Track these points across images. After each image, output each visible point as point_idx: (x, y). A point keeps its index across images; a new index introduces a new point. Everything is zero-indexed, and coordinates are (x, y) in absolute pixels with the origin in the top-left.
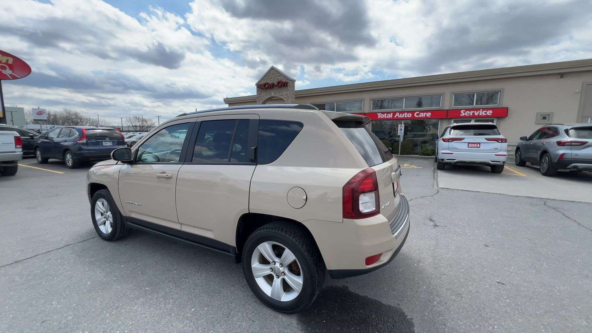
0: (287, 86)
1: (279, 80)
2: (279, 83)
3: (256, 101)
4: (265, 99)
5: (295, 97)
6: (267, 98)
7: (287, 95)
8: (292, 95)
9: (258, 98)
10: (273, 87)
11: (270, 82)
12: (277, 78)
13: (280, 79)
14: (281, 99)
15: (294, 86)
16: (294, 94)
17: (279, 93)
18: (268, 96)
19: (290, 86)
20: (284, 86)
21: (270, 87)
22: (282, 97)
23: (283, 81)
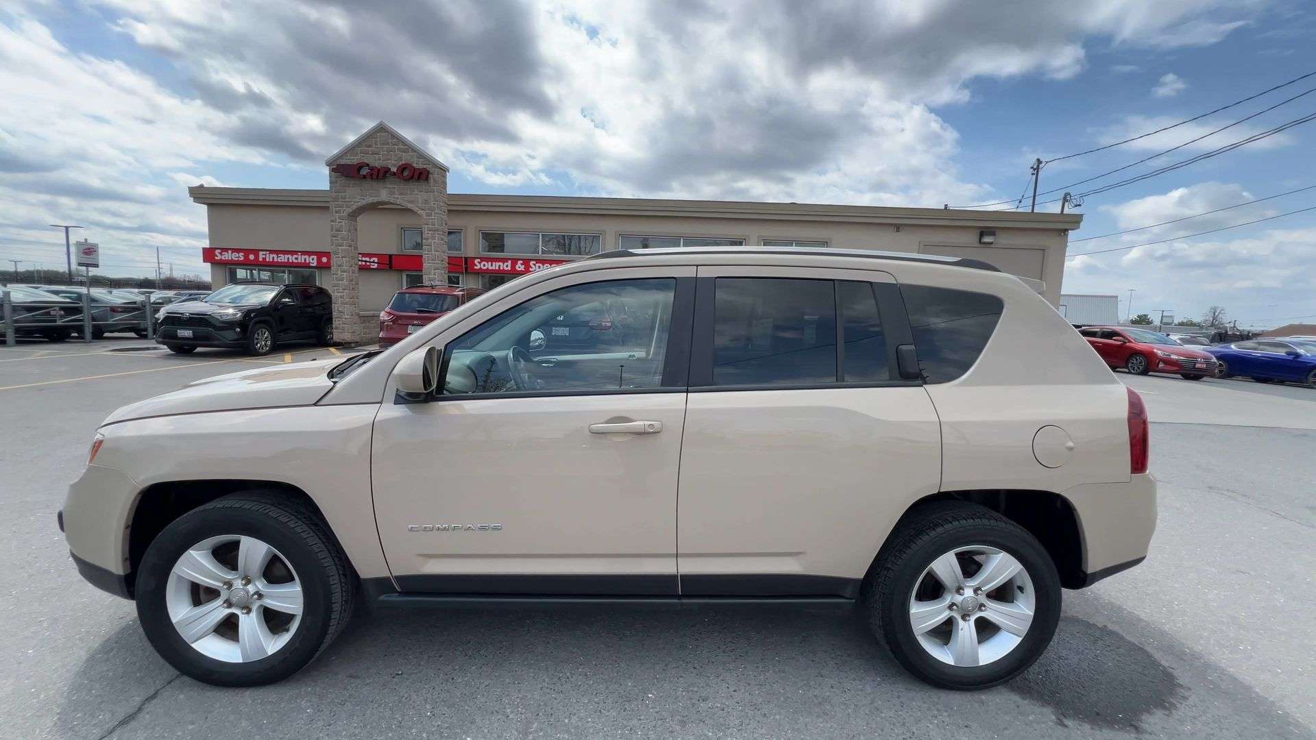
0: (427, 179)
1: (403, 162)
2: (403, 168)
3: (328, 207)
4: (360, 204)
5: (449, 211)
6: (364, 202)
7: (426, 201)
8: (441, 204)
9: (336, 199)
10: (384, 177)
11: (376, 161)
12: (395, 155)
13: (406, 158)
14: (409, 209)
15: (445, 183)
16: (446, 203)
17: (401, 194)
18: (370, 200)
19: (435, 181)
20: (419, 178)
21: (375, 176)
22: (410, 206)
23: (415, 165)
